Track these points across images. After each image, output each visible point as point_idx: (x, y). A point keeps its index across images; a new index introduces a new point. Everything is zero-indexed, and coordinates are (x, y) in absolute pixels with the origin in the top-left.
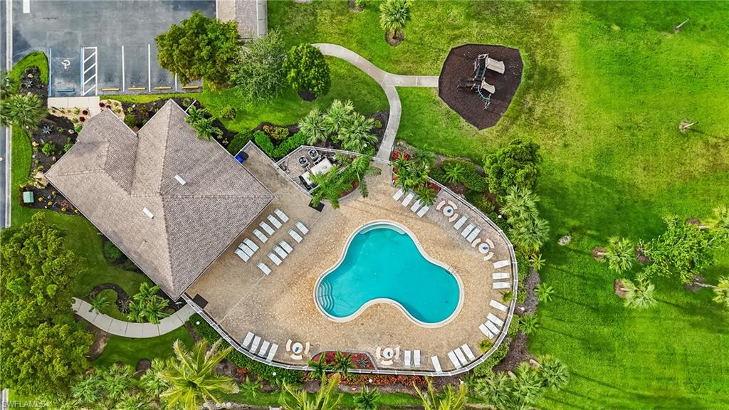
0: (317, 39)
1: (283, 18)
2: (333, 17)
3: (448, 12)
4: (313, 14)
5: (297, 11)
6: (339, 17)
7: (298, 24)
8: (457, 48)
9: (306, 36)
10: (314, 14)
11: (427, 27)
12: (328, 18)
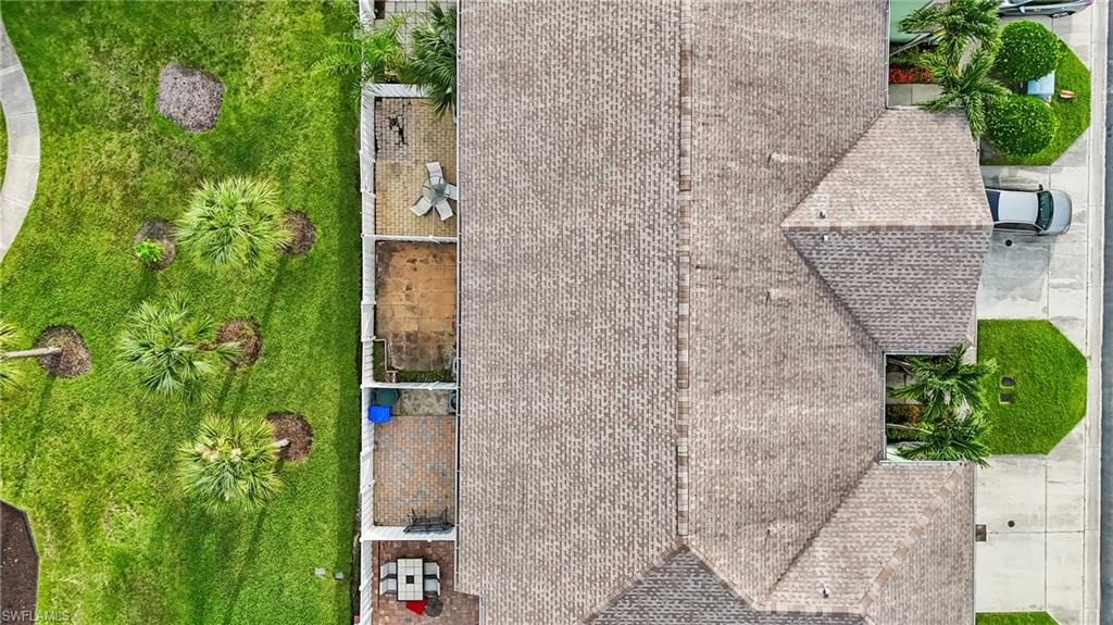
0: (53, 129)
1: (110, 33)
2: (119, 175)
3: (135, 503)
4: (127, 119)
5: (133, 72)
6: (117, 194)
7: (93, 74)
8: (27, 528)
9: (60, 97)
10: (124, 123)
11: (93, 446)
12: (115, 161)
